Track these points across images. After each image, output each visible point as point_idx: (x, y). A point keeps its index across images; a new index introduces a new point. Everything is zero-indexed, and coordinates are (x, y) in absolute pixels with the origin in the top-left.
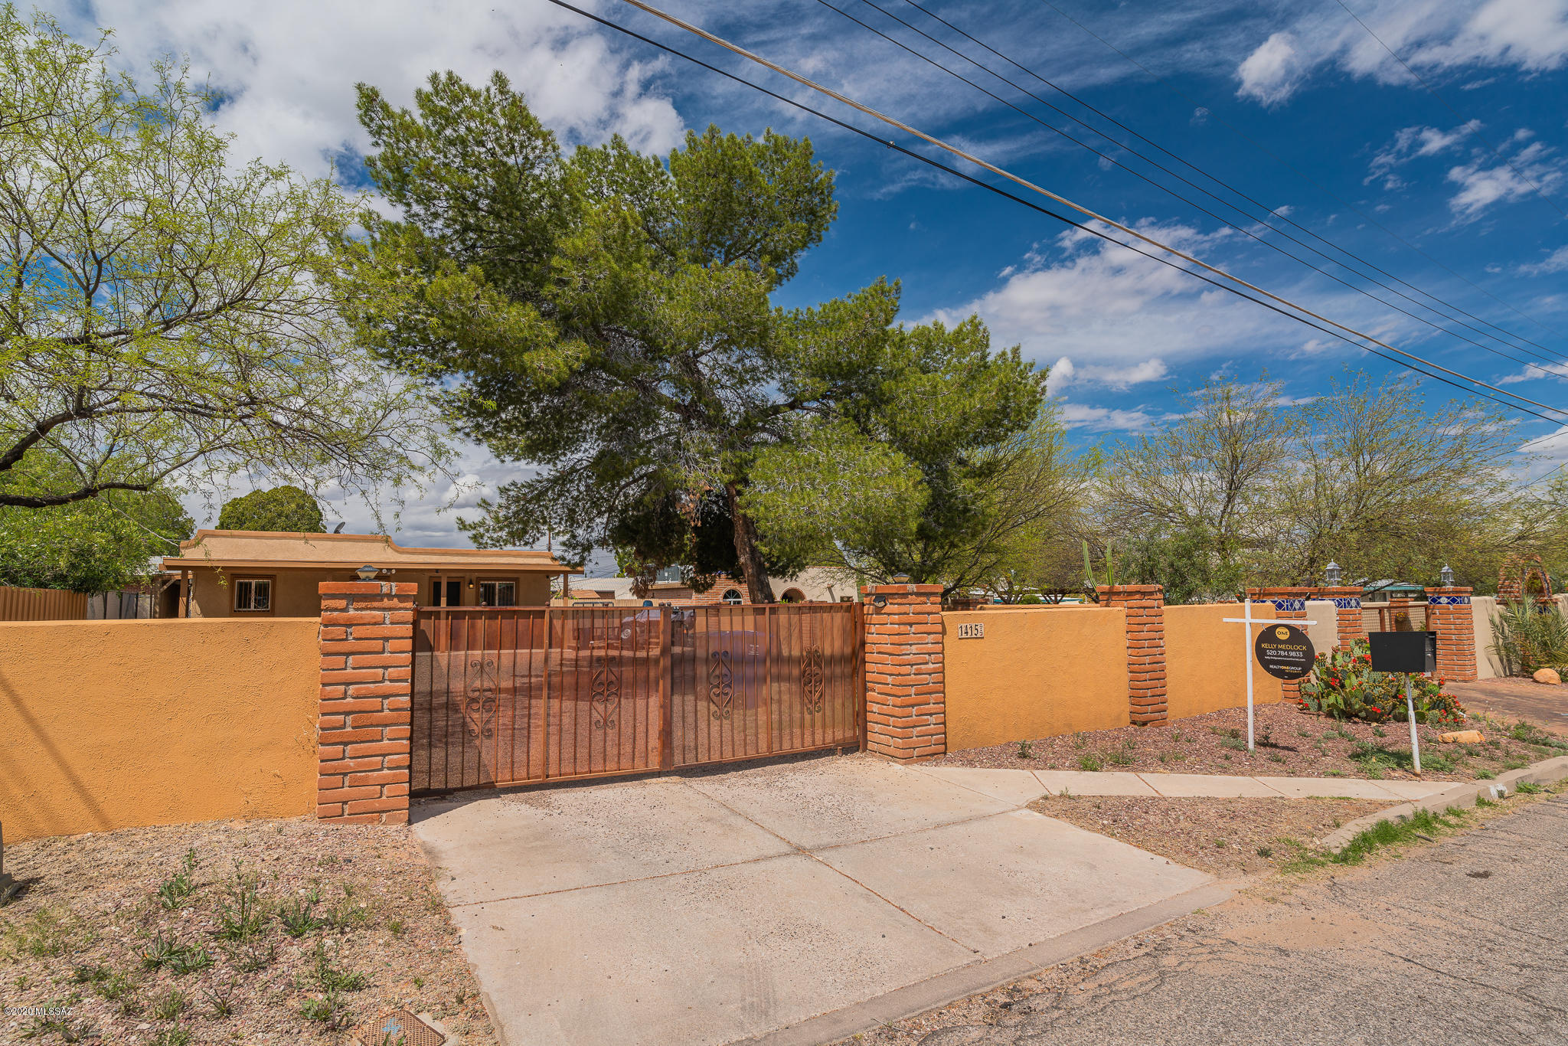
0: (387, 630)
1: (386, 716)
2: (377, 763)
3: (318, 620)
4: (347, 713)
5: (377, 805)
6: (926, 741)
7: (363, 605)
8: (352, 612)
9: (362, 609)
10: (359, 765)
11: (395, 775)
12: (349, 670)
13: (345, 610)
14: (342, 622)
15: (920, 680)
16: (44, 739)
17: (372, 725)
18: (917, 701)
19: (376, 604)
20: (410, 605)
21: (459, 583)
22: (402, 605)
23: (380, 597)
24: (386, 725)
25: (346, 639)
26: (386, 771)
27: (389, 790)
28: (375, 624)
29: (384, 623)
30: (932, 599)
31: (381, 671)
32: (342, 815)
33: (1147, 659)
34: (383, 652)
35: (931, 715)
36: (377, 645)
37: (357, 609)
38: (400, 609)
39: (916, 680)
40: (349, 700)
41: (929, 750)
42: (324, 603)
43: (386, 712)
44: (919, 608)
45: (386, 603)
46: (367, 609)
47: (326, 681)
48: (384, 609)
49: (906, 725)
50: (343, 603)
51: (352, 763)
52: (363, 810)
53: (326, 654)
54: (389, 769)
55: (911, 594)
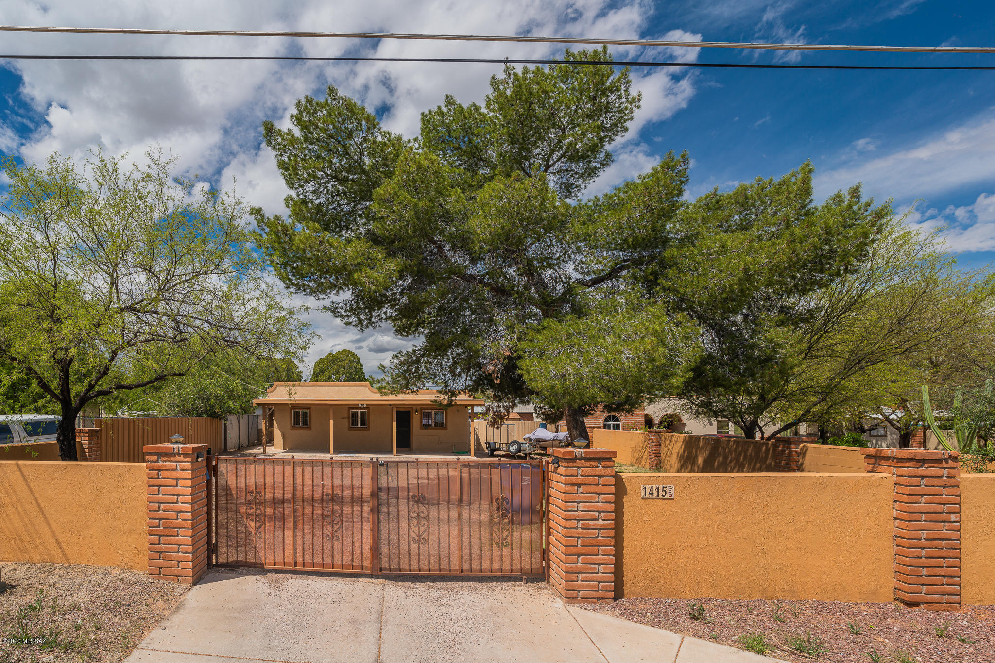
0: (179, 473)
1: (179, 523)
2: (175, 548)
3: (144, 464)
4: (160, 519)
5: (176, 572)
6: (593, 586)
7: (166, 459)
8: (161, 463)
9: (165, 461)
10: (166, 548)
11: (184, 556)
12: (161, 495)
13: (157, 461)
14: (156, 468)
15: (587, 533)
16: (45, 518)
17: (172, 527)
18: (583, 552)
19: (172, 459)
20: (189, 459)
21: (409, 411)
22: (185, 459)
23: (173, 454)
24: (180, 528)
25: (158, 478)
26: (180, 554)
27: (182, 565)
28: (172, 470)
29: (176, 470)
30: (603, 463)
31: (175, 497)
32: (160, 574)
33: (923, 535)
34: (177, 486)
35: (599, 564)
36: (173, 482)
37: (163, 461)
38: (185, 462)
39: (583, 534)
40: (161, 512)
41: (594, 594)
42: (147, 457)
43: (180, 520)
44: (588, 471)
45: (177, 458)
46: (168, 461)
47: (150, 500)
48: (177, 462)
49: (571, 570)
50: (155, 458)
51: (163, 546)
52: (169, 573)
53: (150, 486)
54: (182, 553)
55: (580, 459)
